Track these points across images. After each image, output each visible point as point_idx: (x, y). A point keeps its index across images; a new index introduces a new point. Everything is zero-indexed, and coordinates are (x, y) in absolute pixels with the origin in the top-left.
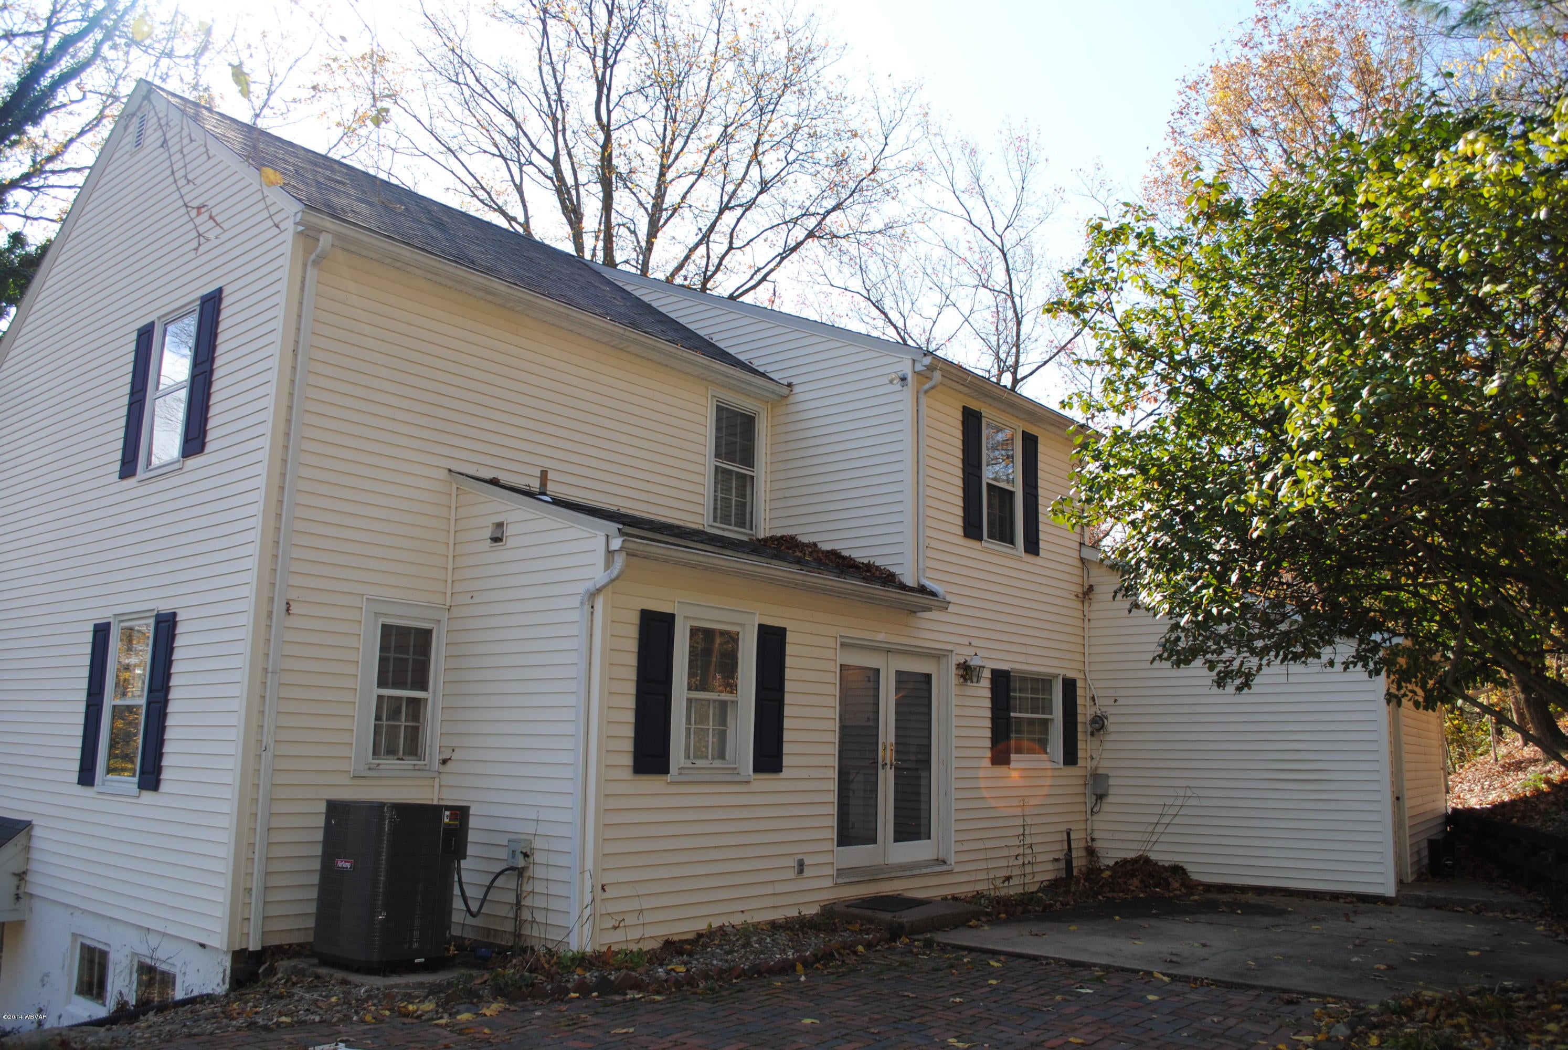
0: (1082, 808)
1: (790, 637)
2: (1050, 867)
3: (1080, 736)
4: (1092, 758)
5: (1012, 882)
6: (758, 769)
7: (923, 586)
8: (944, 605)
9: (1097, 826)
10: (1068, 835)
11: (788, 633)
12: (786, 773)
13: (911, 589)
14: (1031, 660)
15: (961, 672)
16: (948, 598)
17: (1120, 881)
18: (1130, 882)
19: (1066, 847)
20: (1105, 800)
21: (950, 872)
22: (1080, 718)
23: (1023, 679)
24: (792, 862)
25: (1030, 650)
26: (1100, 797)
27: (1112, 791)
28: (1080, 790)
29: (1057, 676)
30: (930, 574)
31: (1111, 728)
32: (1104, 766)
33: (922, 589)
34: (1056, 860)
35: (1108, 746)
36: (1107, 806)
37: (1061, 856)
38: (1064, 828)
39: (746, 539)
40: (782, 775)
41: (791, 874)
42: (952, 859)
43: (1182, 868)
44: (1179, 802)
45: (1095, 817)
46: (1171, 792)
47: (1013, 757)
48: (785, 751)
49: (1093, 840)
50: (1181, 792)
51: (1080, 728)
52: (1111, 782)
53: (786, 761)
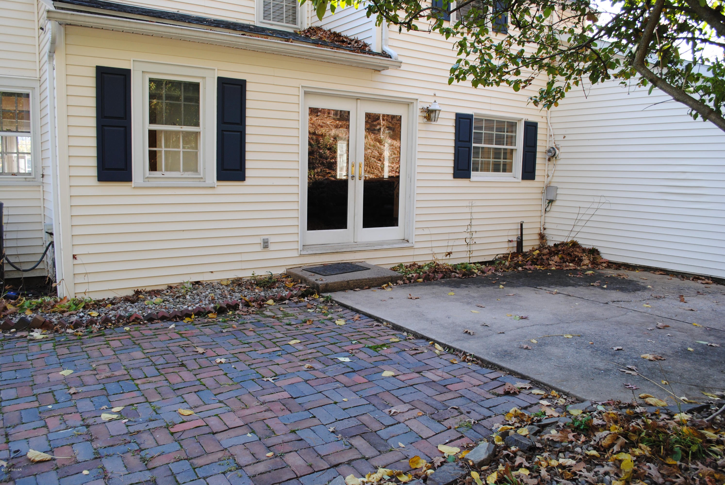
0: (539, 208)
1: (249, 87)
2: (506, 245)
3: (538, 161)
4: (548, 176)
5: (452, 256)
6: (221, 177)
7: (383, 51)
8: (398, 65)
9: (547, 220)
10: (522, 225)
11: (247, 84)
12: (248, 181)
13: (378, 54)
14: (493, 108)
15: (425, 114)
16: (400, 59)
17: (544, 257)
18: (553, 258)
19: (520, 233)
20: (554, 204)
21: (412, 248)
22: (539, 149)
23: (489, 121)
24: (259, 240)
25: (493, 101)
26: (551, 201)
27: (559, 197)
28: (539, 196)
29: (520, 120)
30: (391, 43)
31: (561, 156)
32: (555, 181)
33: (384, 54)
34: (510, 241)
35: (558, 168)
36: (554, 208)
37: (515, 239)
38: (519, 221)
39: (291, 31)
40: (245, 183)
41: (259, 248)
42: (413, 239)
43: (597, 250)
44: (595, 206)
45: (547, 215)
46: (591, 199)
47: (473, 173)
48: (247, 166)
49: (545, 229)
50: (597, 200)
51: (538, 155)
52: (559, 192)
53: (248, 173)
